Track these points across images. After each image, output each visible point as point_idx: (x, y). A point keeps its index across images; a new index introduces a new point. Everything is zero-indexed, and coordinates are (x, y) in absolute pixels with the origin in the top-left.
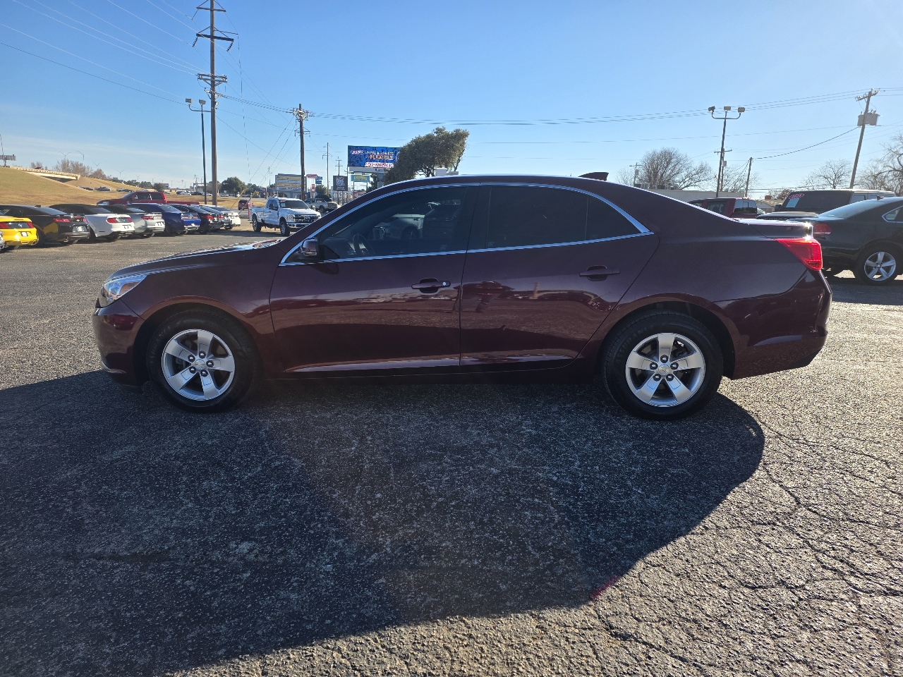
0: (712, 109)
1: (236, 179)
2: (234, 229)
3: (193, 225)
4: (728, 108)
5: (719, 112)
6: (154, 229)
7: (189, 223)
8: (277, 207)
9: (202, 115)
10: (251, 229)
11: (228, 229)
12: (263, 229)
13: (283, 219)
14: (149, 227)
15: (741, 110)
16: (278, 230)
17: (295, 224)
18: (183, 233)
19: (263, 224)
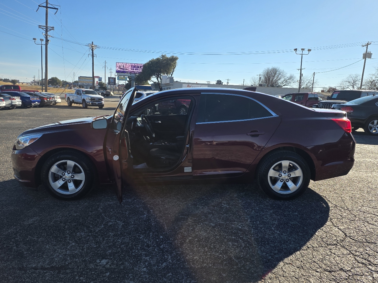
0: (296, 50)
1: (56, 78)
2: (57, 104)
3: (37, 103)
4: (303, 50)
5: (299, 51)
6: (16, 105)
7: (34, 102)
8: (81, 94)
9: (42, 46)
10: (66, 104)
11: (54, 105)
12: (73, 105)
13: (84, 100)
14: (13, 104)
15: (309, 50)
16: (81, 105)
17: (91, 103)
18: (31, 107)
19: (73, 102)
